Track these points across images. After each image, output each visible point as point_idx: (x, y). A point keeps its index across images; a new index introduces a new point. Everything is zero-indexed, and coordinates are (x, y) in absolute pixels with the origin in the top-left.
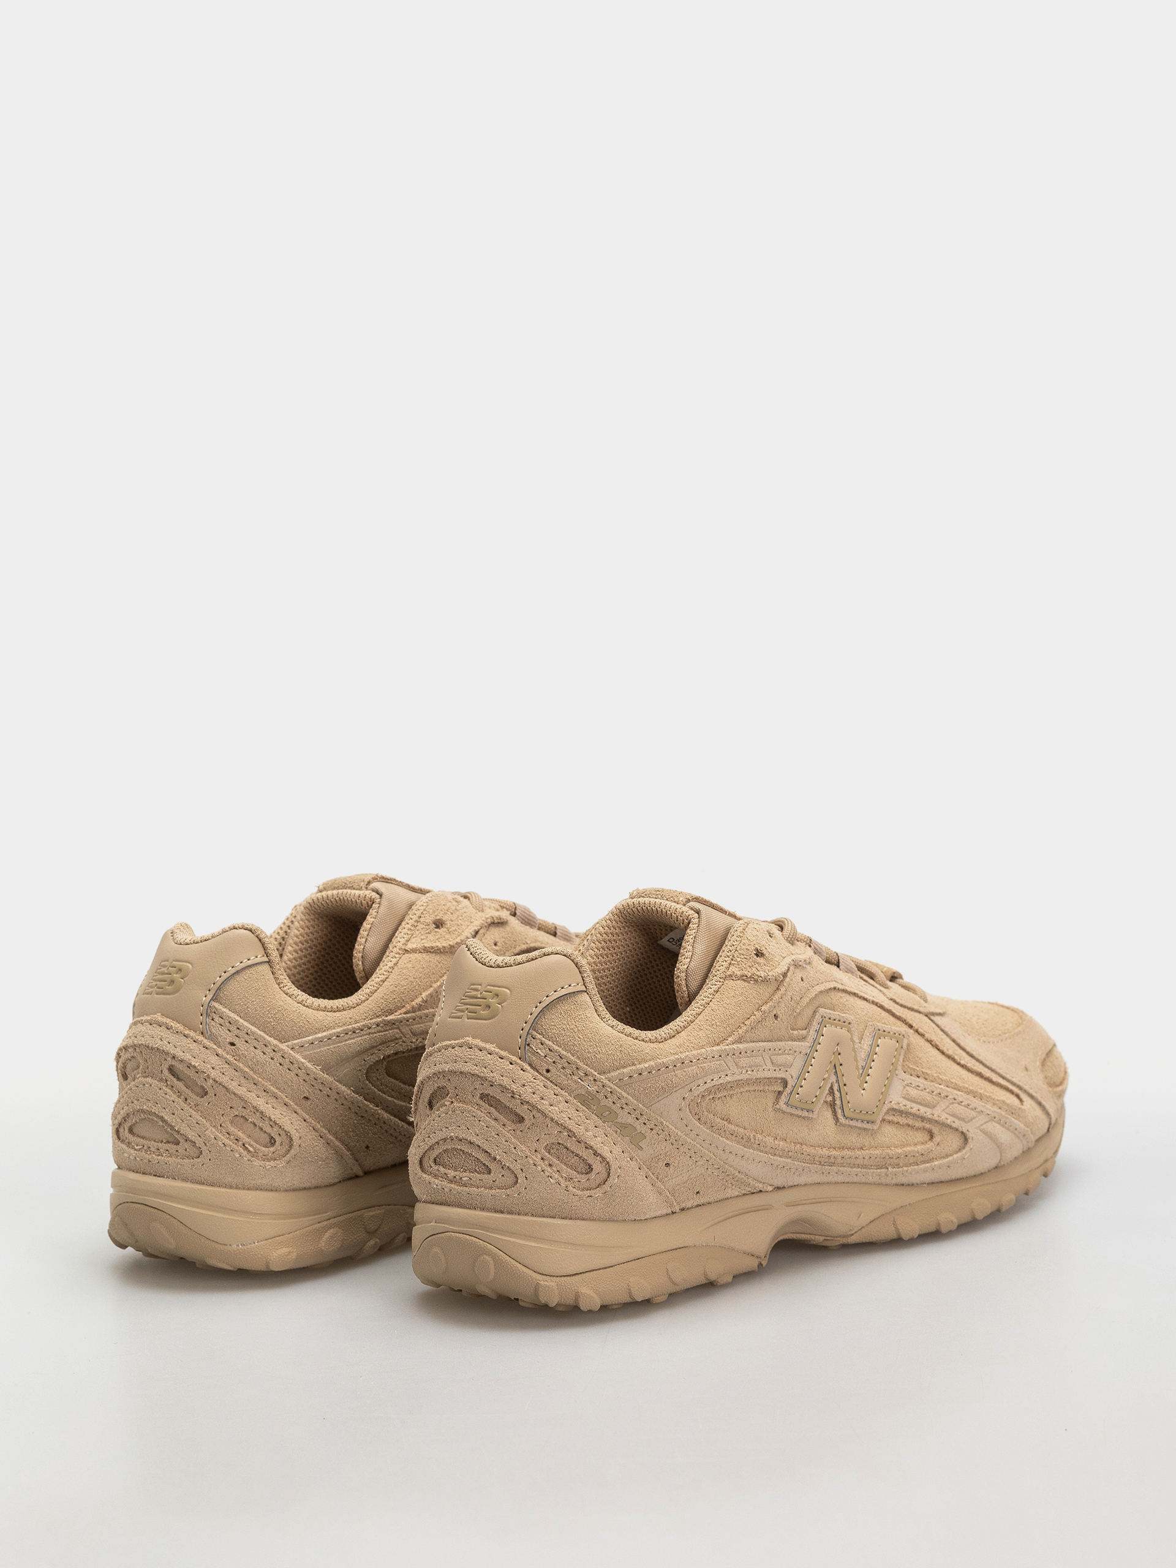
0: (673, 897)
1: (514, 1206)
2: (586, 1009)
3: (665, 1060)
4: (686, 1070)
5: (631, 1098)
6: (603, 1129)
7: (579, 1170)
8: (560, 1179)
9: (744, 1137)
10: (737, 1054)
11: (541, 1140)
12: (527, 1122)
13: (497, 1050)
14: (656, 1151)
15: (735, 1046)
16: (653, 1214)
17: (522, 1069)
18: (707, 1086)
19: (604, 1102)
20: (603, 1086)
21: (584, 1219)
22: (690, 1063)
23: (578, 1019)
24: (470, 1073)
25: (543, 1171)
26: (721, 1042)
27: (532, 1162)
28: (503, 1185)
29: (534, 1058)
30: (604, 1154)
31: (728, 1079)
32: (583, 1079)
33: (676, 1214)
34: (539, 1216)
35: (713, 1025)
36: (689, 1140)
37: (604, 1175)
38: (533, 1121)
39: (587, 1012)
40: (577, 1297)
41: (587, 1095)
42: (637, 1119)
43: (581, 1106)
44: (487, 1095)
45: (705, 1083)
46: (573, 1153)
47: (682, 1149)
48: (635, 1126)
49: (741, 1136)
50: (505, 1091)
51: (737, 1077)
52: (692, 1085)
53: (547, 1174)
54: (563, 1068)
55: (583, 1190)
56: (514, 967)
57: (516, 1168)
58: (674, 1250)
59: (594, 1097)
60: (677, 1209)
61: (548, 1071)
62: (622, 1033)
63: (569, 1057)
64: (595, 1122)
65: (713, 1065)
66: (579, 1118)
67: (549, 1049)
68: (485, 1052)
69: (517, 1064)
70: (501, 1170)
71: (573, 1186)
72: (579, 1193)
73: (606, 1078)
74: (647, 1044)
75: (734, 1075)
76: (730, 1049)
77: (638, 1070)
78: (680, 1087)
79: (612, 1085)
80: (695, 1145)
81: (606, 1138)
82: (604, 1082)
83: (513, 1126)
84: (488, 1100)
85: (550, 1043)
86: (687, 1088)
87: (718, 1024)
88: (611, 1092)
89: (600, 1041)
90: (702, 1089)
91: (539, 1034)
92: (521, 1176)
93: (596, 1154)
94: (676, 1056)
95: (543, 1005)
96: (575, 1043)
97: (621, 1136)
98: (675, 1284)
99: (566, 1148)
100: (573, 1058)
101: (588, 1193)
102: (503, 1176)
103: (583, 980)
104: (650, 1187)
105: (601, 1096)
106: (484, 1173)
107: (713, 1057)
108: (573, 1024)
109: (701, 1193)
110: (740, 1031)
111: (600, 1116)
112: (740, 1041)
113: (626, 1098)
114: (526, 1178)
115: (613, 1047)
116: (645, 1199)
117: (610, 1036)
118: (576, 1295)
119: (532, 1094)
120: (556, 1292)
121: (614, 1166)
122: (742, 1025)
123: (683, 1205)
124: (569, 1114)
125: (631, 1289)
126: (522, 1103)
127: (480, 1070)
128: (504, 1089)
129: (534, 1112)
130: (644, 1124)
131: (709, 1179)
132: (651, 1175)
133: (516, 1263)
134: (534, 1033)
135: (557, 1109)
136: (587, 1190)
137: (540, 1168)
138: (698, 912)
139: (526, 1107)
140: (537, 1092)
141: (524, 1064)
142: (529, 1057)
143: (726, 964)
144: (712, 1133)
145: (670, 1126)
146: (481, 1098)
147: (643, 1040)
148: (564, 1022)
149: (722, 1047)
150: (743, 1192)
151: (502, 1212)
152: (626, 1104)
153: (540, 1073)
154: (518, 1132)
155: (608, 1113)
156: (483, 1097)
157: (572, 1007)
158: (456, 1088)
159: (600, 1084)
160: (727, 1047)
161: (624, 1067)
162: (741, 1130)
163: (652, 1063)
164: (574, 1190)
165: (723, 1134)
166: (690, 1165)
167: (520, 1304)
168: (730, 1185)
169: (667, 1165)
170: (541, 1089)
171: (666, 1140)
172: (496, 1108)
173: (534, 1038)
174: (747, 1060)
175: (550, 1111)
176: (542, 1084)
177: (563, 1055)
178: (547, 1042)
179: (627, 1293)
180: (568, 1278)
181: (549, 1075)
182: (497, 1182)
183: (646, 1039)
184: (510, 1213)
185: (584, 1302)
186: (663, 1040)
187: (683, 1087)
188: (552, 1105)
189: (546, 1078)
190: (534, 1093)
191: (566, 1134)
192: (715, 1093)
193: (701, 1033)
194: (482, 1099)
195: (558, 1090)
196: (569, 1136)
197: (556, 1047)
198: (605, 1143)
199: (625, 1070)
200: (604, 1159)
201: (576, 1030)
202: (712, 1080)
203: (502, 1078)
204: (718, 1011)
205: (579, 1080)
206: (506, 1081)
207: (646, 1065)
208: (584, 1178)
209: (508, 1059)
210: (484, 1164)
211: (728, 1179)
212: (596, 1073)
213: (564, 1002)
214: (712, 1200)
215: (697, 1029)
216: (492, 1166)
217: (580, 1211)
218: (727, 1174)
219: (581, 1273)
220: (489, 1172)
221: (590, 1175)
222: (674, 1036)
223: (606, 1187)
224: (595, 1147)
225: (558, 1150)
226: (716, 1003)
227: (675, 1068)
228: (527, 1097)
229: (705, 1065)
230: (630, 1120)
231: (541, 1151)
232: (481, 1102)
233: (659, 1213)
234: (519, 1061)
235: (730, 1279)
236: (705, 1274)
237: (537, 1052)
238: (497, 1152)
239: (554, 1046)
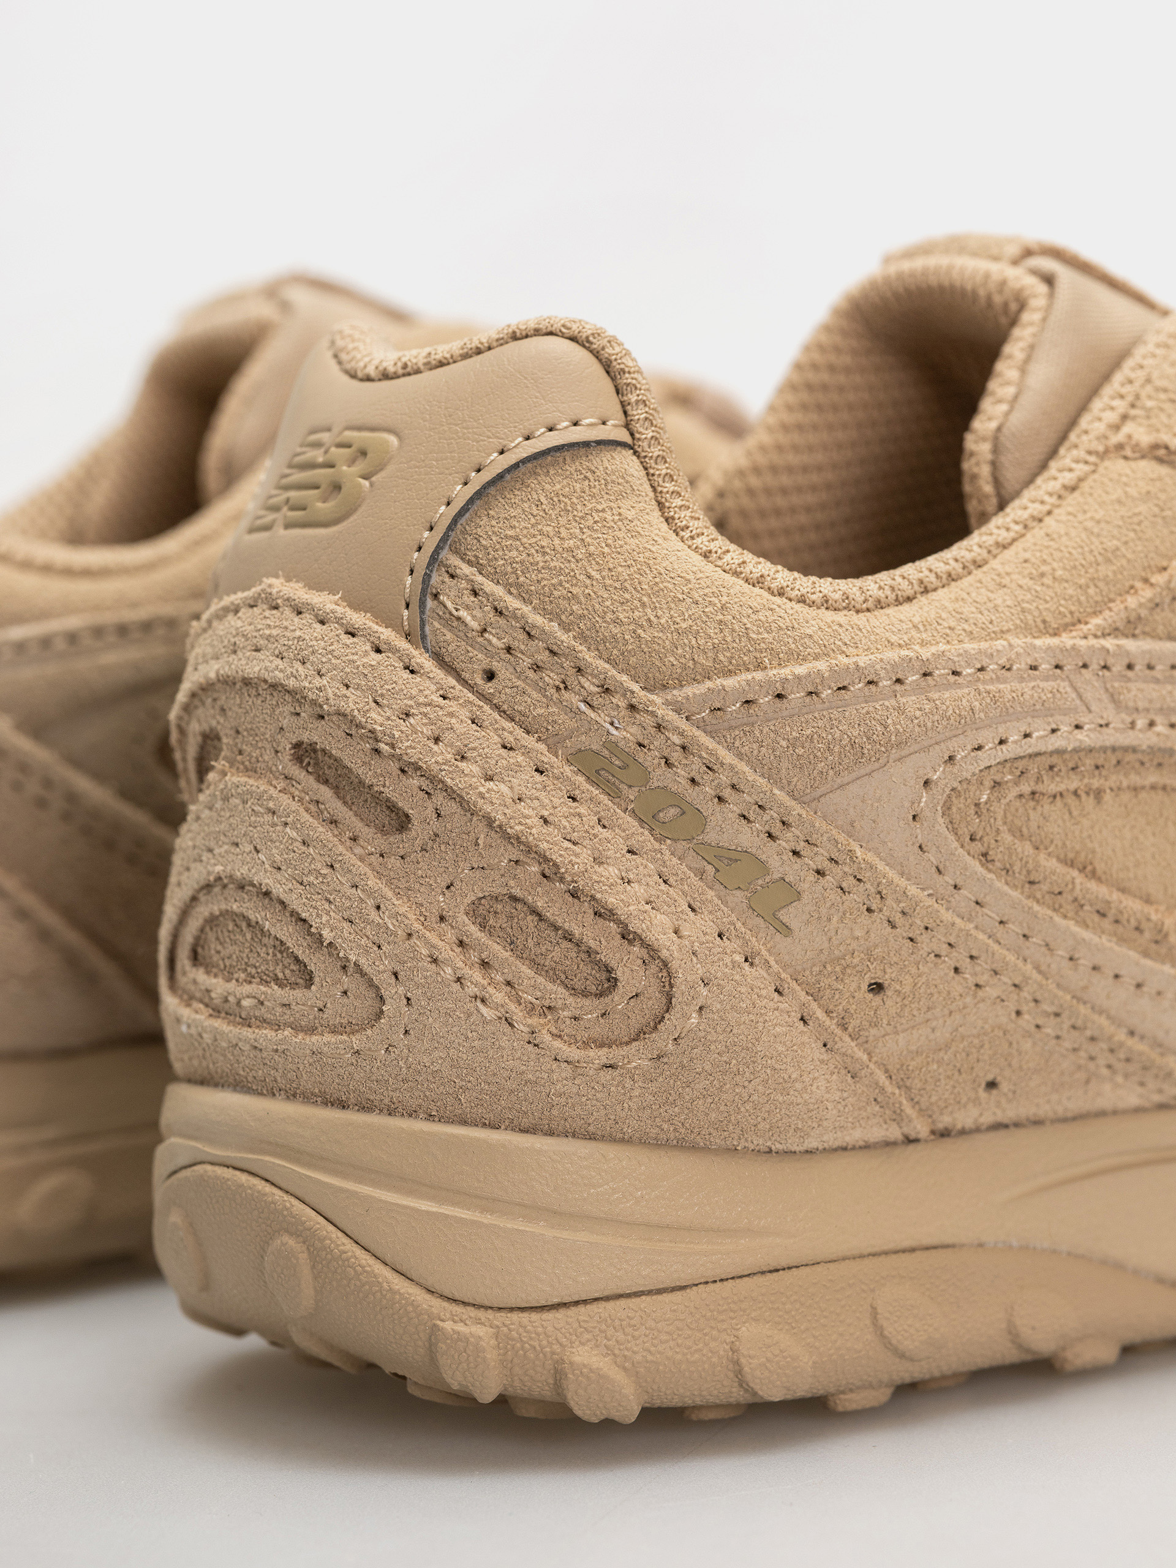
0: (987, 249)
1: (374, 1086)
2: (622, 495)
3: (863, 661)
4: (935, 695)
5: (746, 769)
6: (654, 860)
7: (579, 985)
8: (512, 1007)
9: (1144, 925)
10: (1118, 667)
11: (457, 884)
12: (418, 831)
13: (342, 610)
14: (835, 942)
15: (1109, 643)
16: (832, 1139)
17: (407, 668)
18: (1007, 752)
19: (660, 776)
20: (659, 727)
21: (591, 1137)
22: (952, 678)
23: (590, 522)
24: (265, 681)
25: (459, 980)
26: (1067, 627)
27: (425, 952)
28: (344, 1021)
29: (449, 636)
30: (651, 937)
31: (1083, 738)
32: (595, 703)
33: (919, 1147)
34: (450, 1121)
35: (1042, 575)
36: (947, 916)
37: (653, 1001)
38: (435, 825)
39: (625, 504)
40: (559, 1376)
41: (606, 753)
42: (770, 836)
43: (586, 786)
44: (312, 748)
45: (1001, 742)
46: (556, 928)
47: (926, 943)
48: (763, 857)
49: (1133, 923)
50: (353, 732)
51: (1110, 737)
52: (953, 745)
53: (472, 990)
54: (537, 668)
55: (586, 1045)
56: (427, 375)
57: (379, 968)
58: (904, 1251)
59: (629, 762)
60: (921, 1128)
61: (490, 676)
62: (736, 574)
63: (551, 634)
64: (627, 838)
65: (1029, 689)
66: (576, 821)
67: (496, 609)
68: (308, 617)
69: (395, 650)
70: (340, 975)
71: (555, 1031)
72: (574, 1053)
73: (667, 703)
74: (813, 612)
75: (1105, 730)
76: (1091, 648)
77: (770, 682)
78: (916, 747)
79: (683, 725)
80: (968, 935)
81: (663, 886)
82: (660, 713)
83: (381, 842)
84: (317, 764)
85: (499, 591)
86: (941, 752)
87: (1059, 573)
88: (684, 748)
89: (657, 591)
90: (991, 755)
91: (469, 563)
92: (393, 991)
93: (627, 936)
94: (904, 653)
95: (487, 476)
96: (575, 590)
97: (718, 886)
98: (902, 1356)
99: (535, 912)
100: (564, 637)
101: (601, 1055)
102: (345, 993)
103: (625, 413)
104: (819, 1053)
105: (650, 759)
106: (294, 985)
107: (1034, 668)
108: (572, 536)
109: (1004, 1086)
110: (1132, 601)
111: (649, 819)
112: (1131, 627)
113: (732, 767)
114: (408, 999)
115: (694, 609)
116: (798, 1086)
117: (691, 577)
118: (556, 1371)
119: (431, 744)
120: (491, 1355)
121: (685, 974)
122: (1139, 585)
123: (945, 1121)
124: (544, 807)
125: (743, 1361)
126: (403, 771)
127: (289, 670)
128: (350, 724)
129: (439, 798)
130: (795, 853)
131: (1027, 1045)
132: (820, 1014)
133: (372, 1261)
134: (454, 561)
135: (504, 788)
136: (602, 1046)
137: (449, 970)
138: (1049, 280)
139: (415, 782)
140: (448, 736)
141: (415, 653)
142: (435, 631)
143: (1111, 417)
144: (1030, 903)
145: (881, 866)
146: (298, 759)
147: (802, 600)
148: (546, 529)
149: (1067, 640)
150: (1157, 1098)
151: (343, 1106)
152: (733, 786)
153: (464, 682)
154: (393, 862)
155: (673, 811)
156: (304, 753)
157: (578, 486)
158: (238, 732)
159: (649, 721)
160: (1083, 642)
161: (730, 673)
162: (1133, 905)
163: (822, 665)
164: (557, 1044)
165: (1069, 908)
166: (955, 994)
167: (410, 1391)
168: (1105, 1071)
169: (877, 988)
170: (460, 728)
171: (869, 910)
172: (336, 789)
173: (452, 576)
174: (1153, 691)
175: (481, 796)
176: (464, 714)
177: (534, 626)
178: (489, 586)
179: (731, 1375)
180: (534, 1316)
181: (490, 688)
182: (328, 1012)
183: (814, 597)
184: (366, 1107)
185: (581, 1392)
186: (870, 604)
187: (926, 749)
188: (490, 779)
189: (482, 696)
190: (437, 740)
191: (535, 868)
192: (1039, 779)
193: (999, 597)
194: (301, 762)
195: (514, 733)
196: (544, 876)
197: (513, 603)
198: (658, 903)
199: (730, 682)
200: (652, 951)
201: (580, 553)
202: (1026, 736)
203: (344, 691)
204: (1064, 539)
205: (582, 706)
206: (353, 702)
207: (801, 670)
208: (590, 1009)
209: (368, 635)
210: (297, 960)
211: (1094, 1049)
212: (636, 687)
213: (552, 472)
214: (1044, 1110)
215: (992, 586)
216: (316, 962)
217: (578, 1109)
218: (1088, 1033)
219: (576, 1303)
220: (309, 981)
221: (607, 1000)
222: (909, 599)
223: (662, 1040)
224: (622, 912)
225: (511, 917)
226: (1064, 518)
227: (898, 687)
228: (414, 748)
229: (1001, 686)
230: (748, 838)
231: (454, 917)
232: (296, 771)
233: (855, 1136)
234: (403, 644)
235: (1107, 1353)
236: (1013, 1333)
237: (459, 619)
238: (325, 918)
239: (509, 599)
